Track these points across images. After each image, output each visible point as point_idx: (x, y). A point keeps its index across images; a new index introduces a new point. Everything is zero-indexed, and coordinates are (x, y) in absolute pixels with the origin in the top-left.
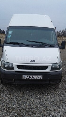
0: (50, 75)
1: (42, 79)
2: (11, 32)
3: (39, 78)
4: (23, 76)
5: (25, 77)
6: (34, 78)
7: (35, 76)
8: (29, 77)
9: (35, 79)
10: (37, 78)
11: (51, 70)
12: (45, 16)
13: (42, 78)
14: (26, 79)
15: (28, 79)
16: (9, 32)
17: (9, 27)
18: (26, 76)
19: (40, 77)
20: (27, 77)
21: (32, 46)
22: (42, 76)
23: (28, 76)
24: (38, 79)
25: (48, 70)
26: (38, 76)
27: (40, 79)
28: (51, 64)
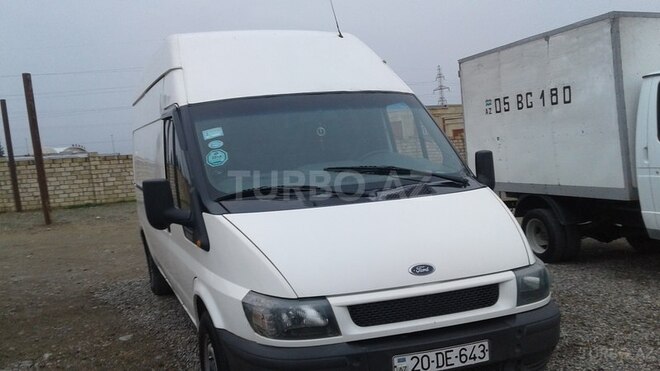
0: (520, 330)
1: (487, 359)
2: (217, 132)
3: (475, 358)
4: (395, 360)
5: (405, 366)
6: (450, 361)
7: (456, 350)
8: (425, 359)
9: (458, 364)
10: (463, 359)
11: (519, 304)
12: (341, 36)
13: (487, 353)
16: (206, 137)
17: (189, 105)
18: (408, 358)
19: (478, 352)
20: (415, 360)
22: (486, 344)
23: (420, 356)
24: (472, 362)
25: (505, 306)
26: (469, 347)
27: (478, 361)
28: (511, 275)
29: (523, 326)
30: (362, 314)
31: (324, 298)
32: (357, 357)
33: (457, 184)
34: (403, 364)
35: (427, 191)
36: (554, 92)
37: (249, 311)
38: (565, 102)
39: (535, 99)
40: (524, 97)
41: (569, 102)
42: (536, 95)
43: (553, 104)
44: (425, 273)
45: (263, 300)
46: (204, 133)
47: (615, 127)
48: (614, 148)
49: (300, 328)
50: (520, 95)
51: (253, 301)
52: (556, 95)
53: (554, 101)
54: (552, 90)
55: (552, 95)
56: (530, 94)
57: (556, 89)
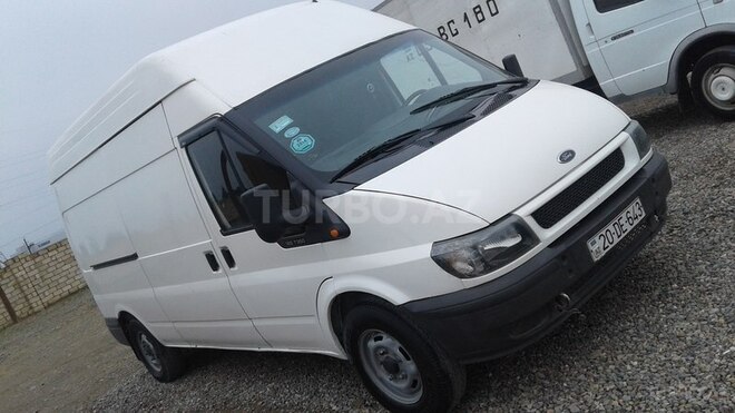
0: (653, 179)
1: (644, 214)
3: (637, 217)
4: (589, 244)
5: (598, 247)
6: (624, 228)
7: (623, 215)
8: (608, 234)
9: (630, 227)
10: (631, 221)
13: (642, 209)
14: (604, 253)
15: (611, 246)
16: (277, 130)
18: (596, 238)
19: (637, 211)
20: (602, 238)
22: (638, 201)
23: (603, 233)
24: (637, 221)
25: (632, 164)
26: (630, 209)
27: (640, 219)
28: (625, 135)
29: (653, 175)
32: (562, 256)
34: (596, 246)
36: (477, 10)
38: (493, 15)
39: (460, 24)
40: (446, 27)
41: (497, 12)
42: (459, 20)
43: (480, 22)
44: (570, 158)
46: (271, 127)
47: (551, 17)
48: (557, 36)
50: (442, 27)
51: (442, 250)
52: (480, 11)
53: (480, 18)
54: (474, 9)
55: (477, 14)
56: (452, 21)
57: (479, 6)
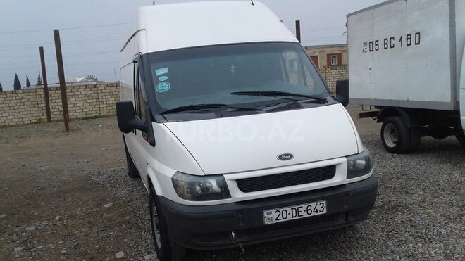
0: (347, 194)
1: (325, 212)
2: (165, 71)
3: (317, 211)
4: (265, 213)
5: (271, 216)
6: (300, 214)
7: (305, 207)
8: (284, 212)
9: (305, 215)
10: (309, 212)
11: (348, 177)
12: (253, 4)
13: (325, 209)
14: (275, 222)
15: (283, 220)
16: (158, 74)
17: (148, 54)
18: (273, 211)
19: (319, 208)
20: (278, 213)
21: (258, 108)
22: (324, 202)
23: (281, 210)
24: (315, 214)
25: (339, 179)
26: (313, 205)
27: (319, 213)
28: (345, 159)
29: (350, 192)
30: (245, 185)
31: (222, 175)
32: (241, 211)
33: (319, 101)
34: (270, 216)
35: (297, 106)
36: (409, 37)
37: (175, 183)
38: (416, 44)
39: (396, 42)
40: (389, 40)
41: (419, 43)
42: (397, 39)
43: (408, 45)
44: (287, 159)
45: (184, 177)
46: (157, 71)
47: (448, 60)
48: (447, 74)
49: (207, 194)
50: (386, 39)
51: (178, 178)
52: (410, 38)
53: (409, 43)
54: (408, 35)
55: (408, 39)
56: (393, 38)
57: (410, 35)
